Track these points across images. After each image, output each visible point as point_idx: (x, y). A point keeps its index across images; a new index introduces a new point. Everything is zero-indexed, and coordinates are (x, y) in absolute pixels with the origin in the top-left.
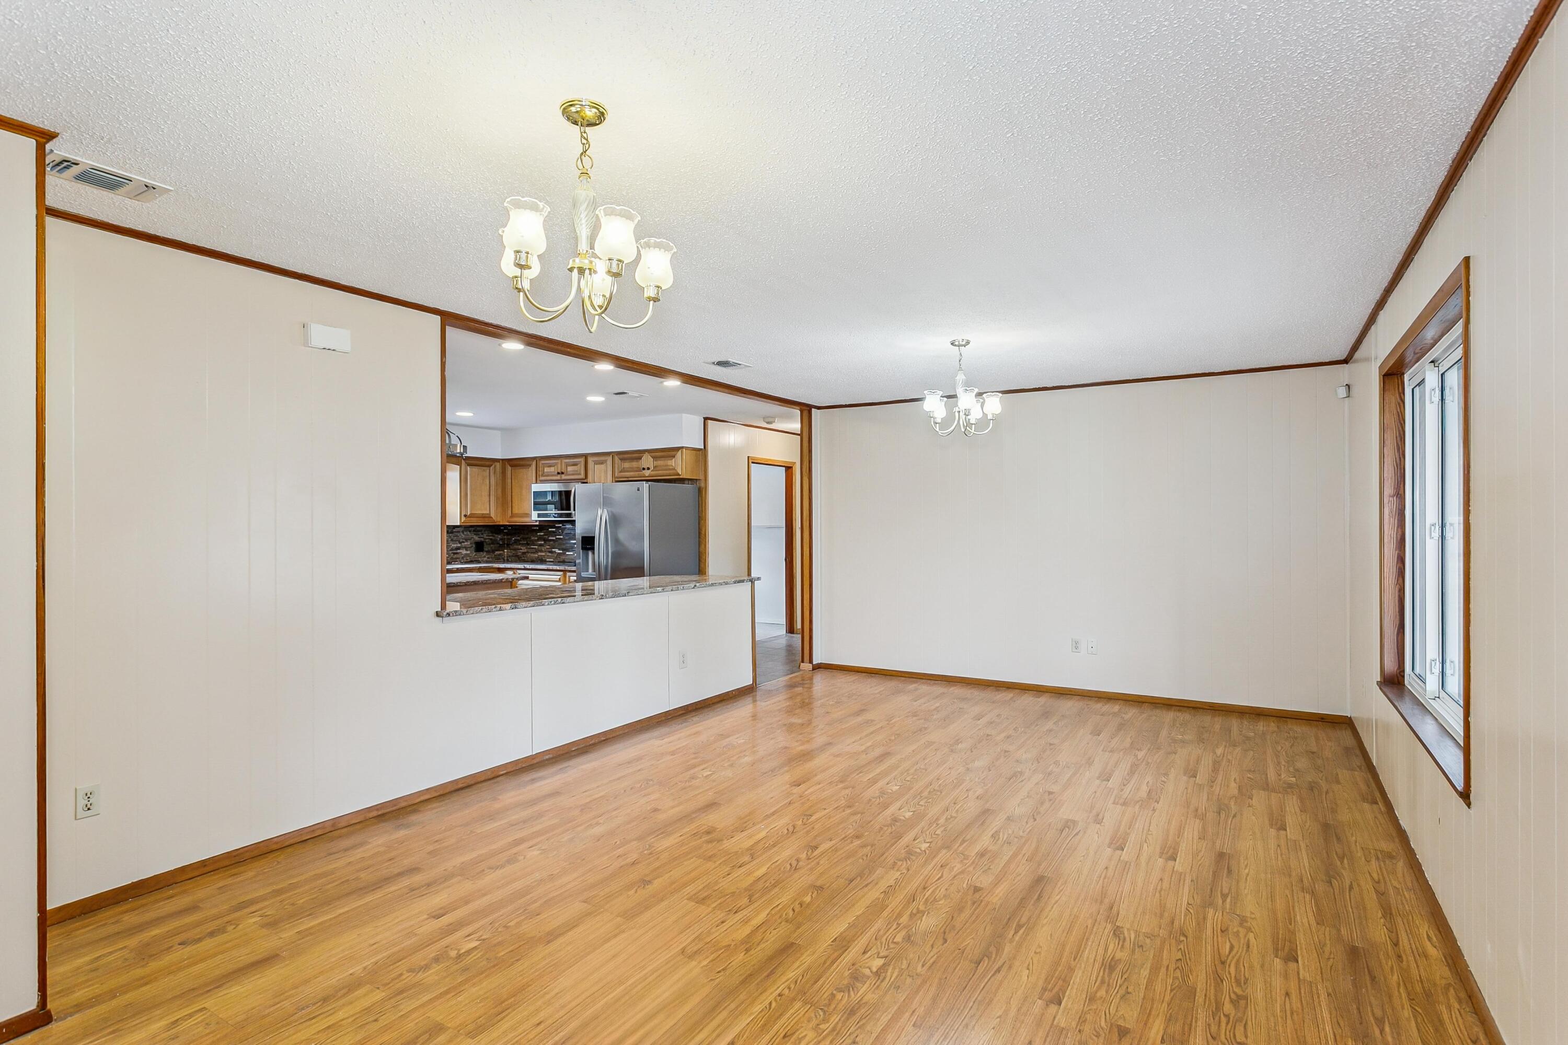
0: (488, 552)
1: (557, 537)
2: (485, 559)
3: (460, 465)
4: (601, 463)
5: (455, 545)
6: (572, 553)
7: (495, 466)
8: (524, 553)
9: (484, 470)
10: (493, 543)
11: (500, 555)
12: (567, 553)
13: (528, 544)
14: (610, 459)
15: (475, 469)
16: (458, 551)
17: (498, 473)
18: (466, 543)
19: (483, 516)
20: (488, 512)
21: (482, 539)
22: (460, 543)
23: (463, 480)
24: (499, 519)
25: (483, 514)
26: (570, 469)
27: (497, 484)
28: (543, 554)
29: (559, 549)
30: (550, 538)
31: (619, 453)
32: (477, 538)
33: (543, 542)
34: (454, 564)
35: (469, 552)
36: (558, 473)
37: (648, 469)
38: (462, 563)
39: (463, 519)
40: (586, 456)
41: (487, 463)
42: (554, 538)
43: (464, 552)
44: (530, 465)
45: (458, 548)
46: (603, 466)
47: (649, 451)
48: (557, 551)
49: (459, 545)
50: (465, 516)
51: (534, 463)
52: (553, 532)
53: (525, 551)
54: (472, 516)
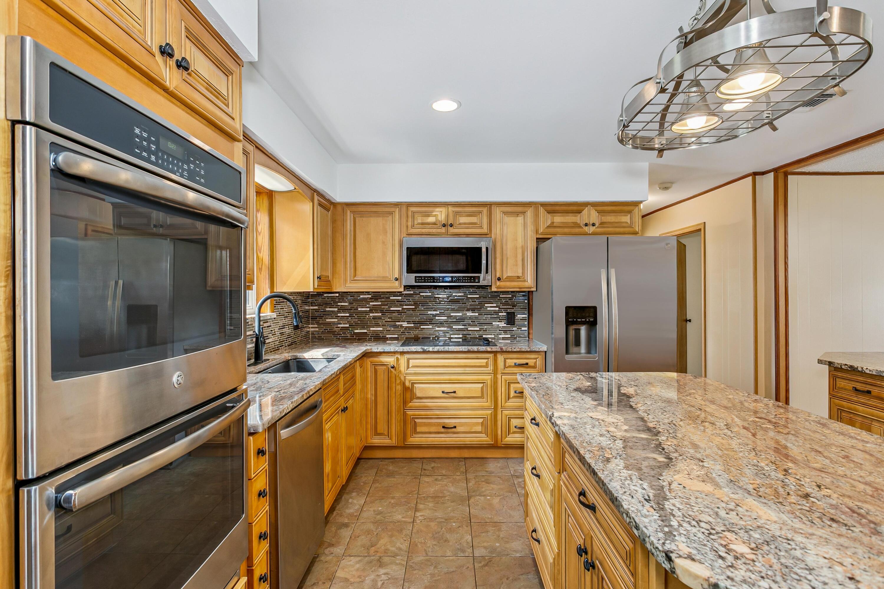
1: (405, 307)
4: (517, 214)
6: (431, 327)
7: (336, 211)
12: (422, 327)
14: (530, 213)
26: (463, 220)
28: (381, 329)
29: (409, 322)
30: (392, 309)
31: (544, 205)
33: (380, 314)
36: (444, 225)
37: (594, 225)
40: (489, 205)
42: (400, 309)
46: (520, 219)
47: (594, 205)
48: (405, 324)
51: (398, 210)
52: (398, 301)
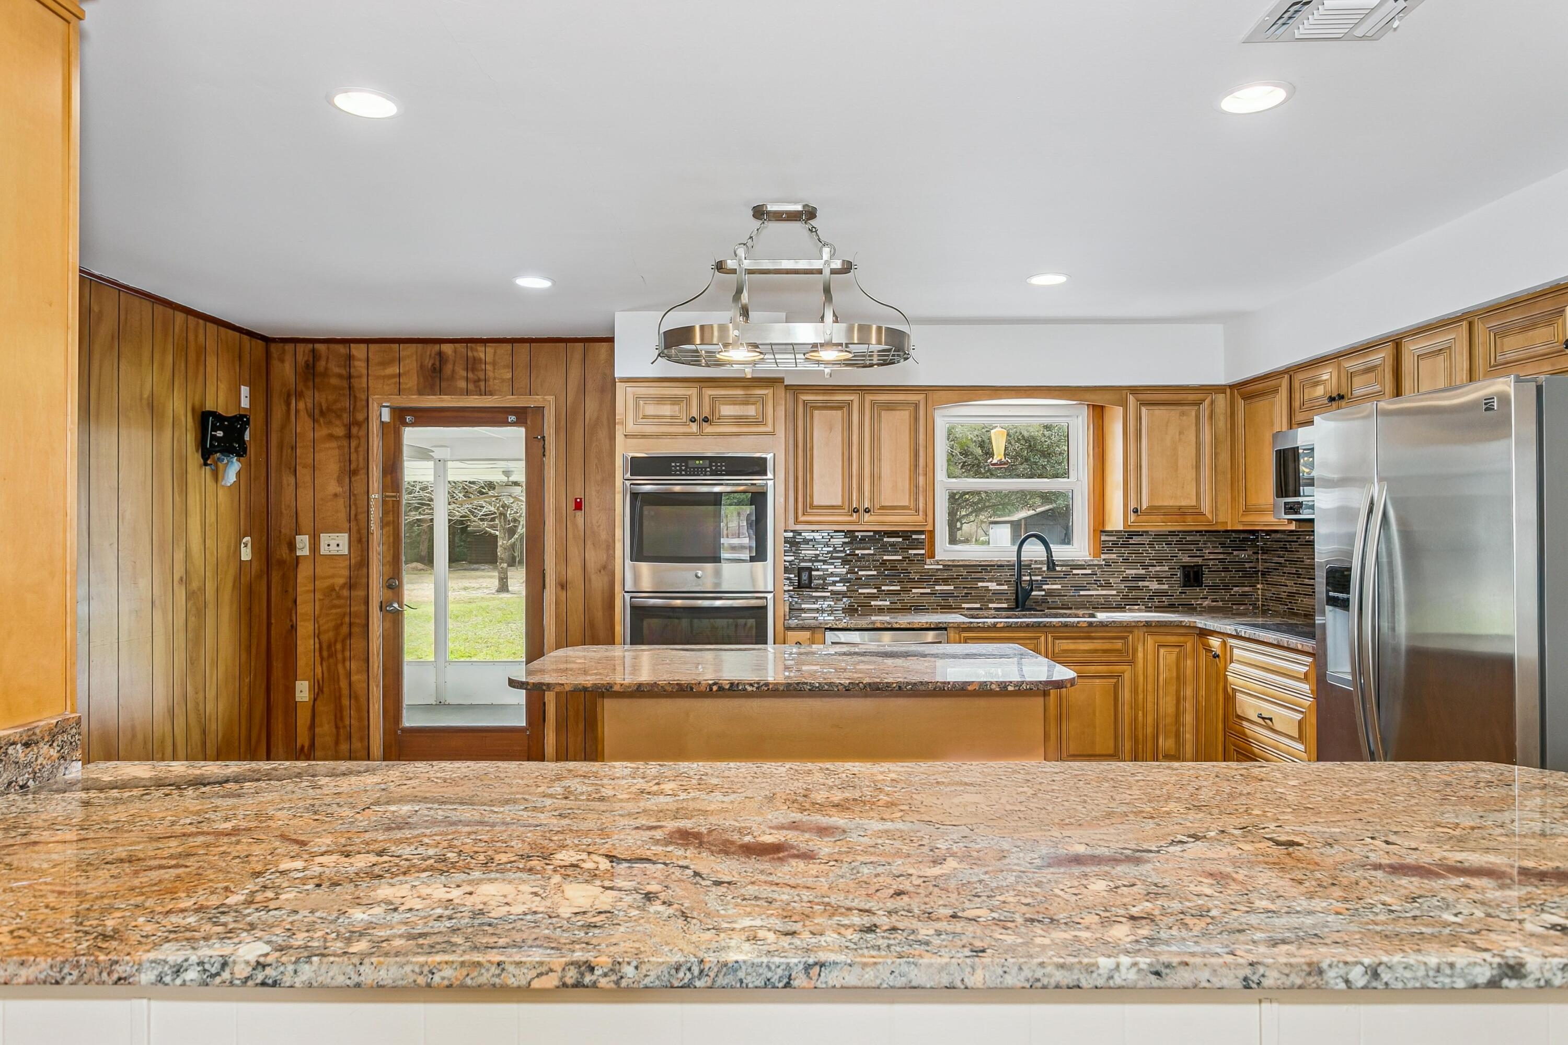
0: (1214, 588)
2: (1206, 603)
3: (1124, 404)
4: (1437, 348)
5: (1133, 572)
7: (1212, 403)
8: (1291, 595)
9: (1183, 414)
10: (1226, 570)
11: (1243, 595)
13: (1299, 576)
14: (1459, 336)
15: (1160, 412)
16: (1140, 584)
17: (1222, 418)
18: (1158, 568)
19: (1181, 512)
20: (1194, 503)
21: (1199, 561)
22: (1145, 567)
23: (1132, 436)
24: (1221, 519)
25: (1180, 508)
26: (1358, 382)
27: (1216, 442)
32: (1186, 559)
34: (1131, 611)
35: (1166, 587)
36: (1332, 399)
38: (1148, 609)
39: (1132, 517)
41: (1191, 397)
43: (1154, 586)
44: (1275, 390)
45: (1142, 578)
46: (1440, 360)
49: (1143, 572)
50: (1136, 511)
51: (1285, 382)
53: (1294, 590)
54: (1153, 510)
